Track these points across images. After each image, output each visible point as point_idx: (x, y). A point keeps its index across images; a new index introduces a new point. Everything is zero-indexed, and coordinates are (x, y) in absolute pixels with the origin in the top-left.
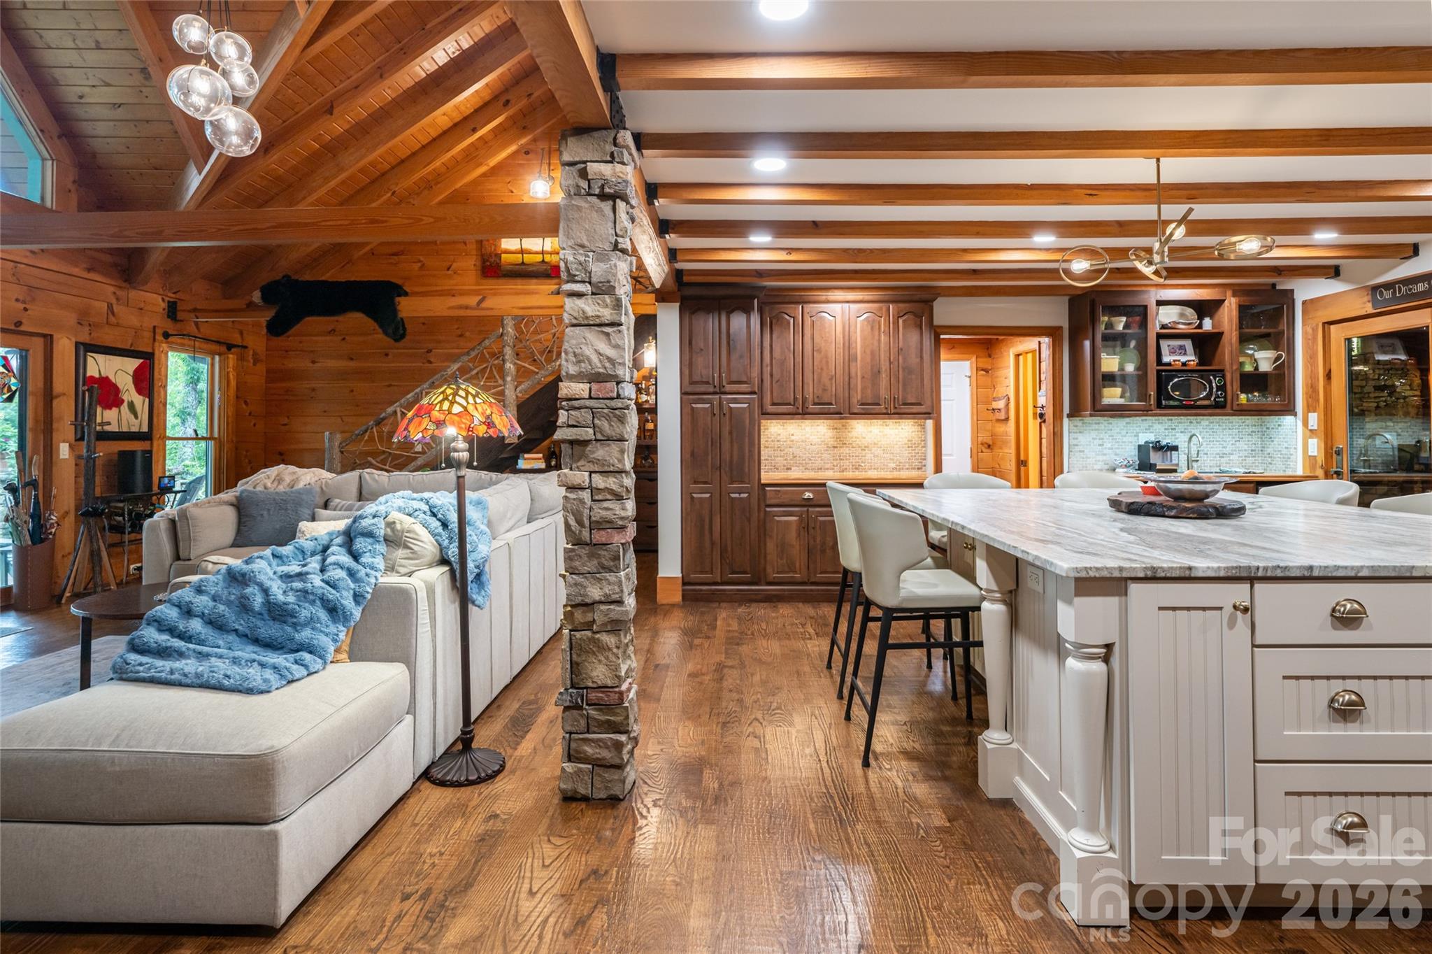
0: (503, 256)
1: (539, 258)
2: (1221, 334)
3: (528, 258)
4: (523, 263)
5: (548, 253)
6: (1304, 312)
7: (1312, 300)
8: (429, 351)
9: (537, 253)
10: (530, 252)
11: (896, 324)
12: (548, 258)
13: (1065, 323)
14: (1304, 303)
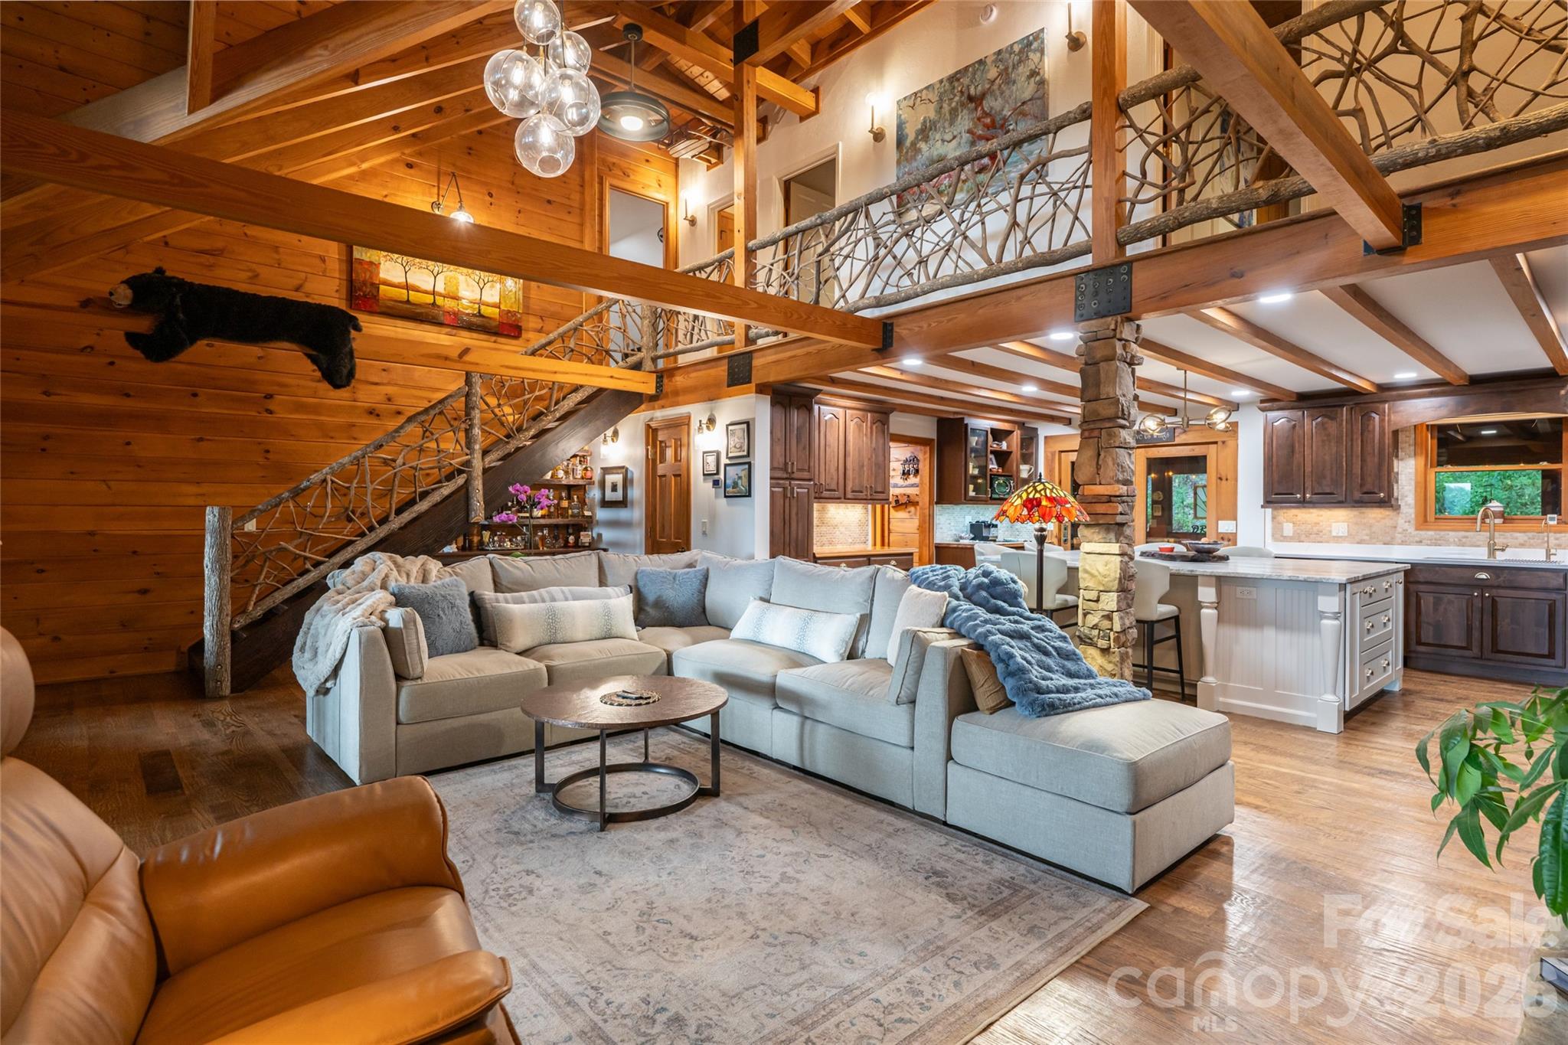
0: (382, 287)
1: (429, 299)
2: (1010, 453)
3: (414, 297)
4: (408, 302)
5: (441, 295)
6: (1045, 443)
7: (1051, 437)
8: (269, 396)
9: (426, 292)
10: (417, 290)
11: (871, 428)
12: (440, 301)
13: (933, 435)
14: (1046, 437)
